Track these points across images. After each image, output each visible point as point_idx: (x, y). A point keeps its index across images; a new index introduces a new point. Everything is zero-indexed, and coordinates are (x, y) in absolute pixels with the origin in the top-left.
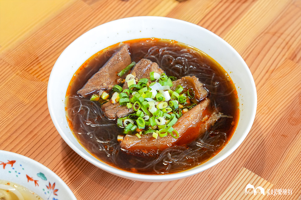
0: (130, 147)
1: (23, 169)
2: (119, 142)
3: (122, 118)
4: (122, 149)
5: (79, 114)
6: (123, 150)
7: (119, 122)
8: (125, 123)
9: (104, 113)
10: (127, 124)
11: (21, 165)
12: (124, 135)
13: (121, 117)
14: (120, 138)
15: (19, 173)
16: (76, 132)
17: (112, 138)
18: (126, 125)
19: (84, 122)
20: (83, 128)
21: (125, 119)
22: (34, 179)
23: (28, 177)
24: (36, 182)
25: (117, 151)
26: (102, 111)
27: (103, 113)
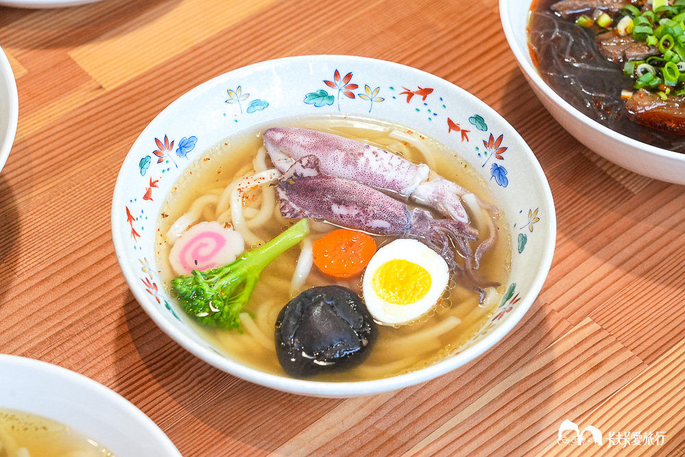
0: (643, 111)
1: (444, 106)
2: (623, 101)
3: (634, 62)
4: (629, 112)
5: (552, 44)
6: (631, 112)
7: (628, 67)
8: (639, 71)
9: (600, 49)
10: (642, 72)
11: (441, 99)
12: (635, 91)
13: (633, 60)
14: (625, 94)
15: (435, 114)
16: (543, 72)
17: (611, 91)
18: (641, 75)
19: (560, 57)
20: (557, 67)
21: (640, 64)
22: (462, 127)
23: (450, 122)
24: (464, 133)
25: (619, 114)
26: (595, 44)
27: (598, 48)
